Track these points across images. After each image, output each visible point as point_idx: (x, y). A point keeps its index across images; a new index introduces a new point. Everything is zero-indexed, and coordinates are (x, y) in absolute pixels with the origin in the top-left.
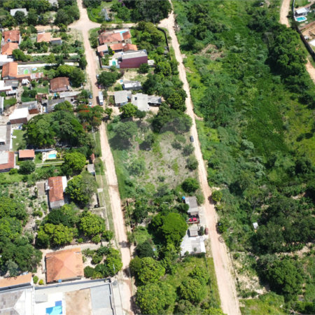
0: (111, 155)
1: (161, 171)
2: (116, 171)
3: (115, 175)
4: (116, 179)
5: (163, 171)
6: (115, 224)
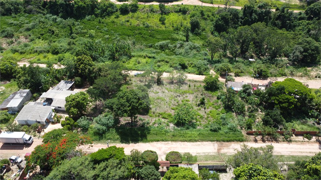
0: (155, 143)
2: (190, 141)
3: (198, 143)
5: (188, 101)
6: (291, 155)
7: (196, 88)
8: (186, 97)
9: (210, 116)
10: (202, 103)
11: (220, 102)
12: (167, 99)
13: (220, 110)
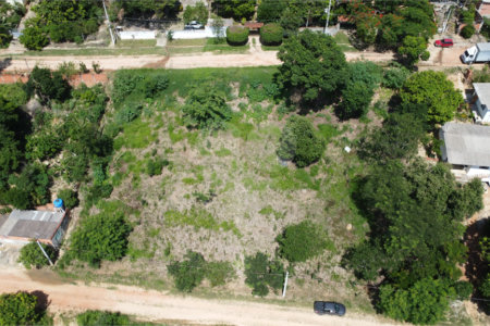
1: (192, 175)
4: (185, 67)
5: (188, 181)
7: (151, 250)
8: (188, 197)
9: (153, 132)
10: (155, 170)
11: (112, 173)
12: (240, 188)
13: (124, 150)
